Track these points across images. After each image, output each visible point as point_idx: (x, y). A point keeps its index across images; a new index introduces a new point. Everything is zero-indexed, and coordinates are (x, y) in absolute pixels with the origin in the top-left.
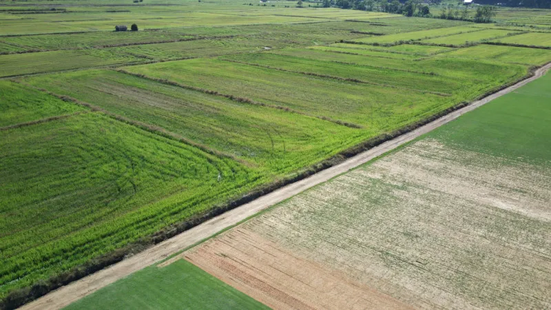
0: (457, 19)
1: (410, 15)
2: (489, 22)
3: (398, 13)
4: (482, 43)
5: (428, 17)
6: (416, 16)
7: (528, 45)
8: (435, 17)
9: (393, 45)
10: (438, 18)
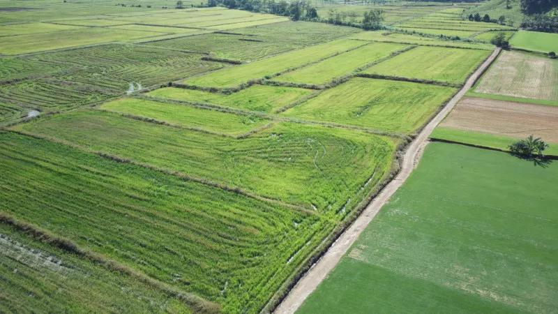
0: (345, 25)
1: (296, 18)
2: (378, 28)
3: (286, 15)
4: (355, 76)
5: (315, 21)
6: (303, 19)
7: (409, 78)
8: (322, 22)
9: (236, 91)
10: (326, 22)
